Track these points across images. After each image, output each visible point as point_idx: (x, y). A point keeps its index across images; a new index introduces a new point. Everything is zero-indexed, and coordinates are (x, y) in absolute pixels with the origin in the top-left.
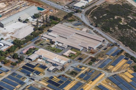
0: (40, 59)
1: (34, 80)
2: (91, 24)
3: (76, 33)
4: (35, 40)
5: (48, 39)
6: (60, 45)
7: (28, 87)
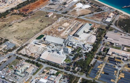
0: (114, 54)
1: (121, 67)
2: (124, 31)
3: (121, 37)
4: (101, 43)
5: (108, 42)
6: (118, 45)
7: (121, 71)
